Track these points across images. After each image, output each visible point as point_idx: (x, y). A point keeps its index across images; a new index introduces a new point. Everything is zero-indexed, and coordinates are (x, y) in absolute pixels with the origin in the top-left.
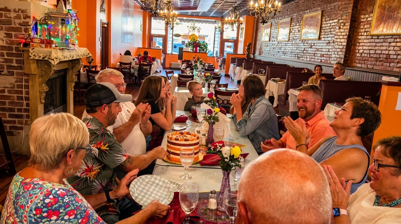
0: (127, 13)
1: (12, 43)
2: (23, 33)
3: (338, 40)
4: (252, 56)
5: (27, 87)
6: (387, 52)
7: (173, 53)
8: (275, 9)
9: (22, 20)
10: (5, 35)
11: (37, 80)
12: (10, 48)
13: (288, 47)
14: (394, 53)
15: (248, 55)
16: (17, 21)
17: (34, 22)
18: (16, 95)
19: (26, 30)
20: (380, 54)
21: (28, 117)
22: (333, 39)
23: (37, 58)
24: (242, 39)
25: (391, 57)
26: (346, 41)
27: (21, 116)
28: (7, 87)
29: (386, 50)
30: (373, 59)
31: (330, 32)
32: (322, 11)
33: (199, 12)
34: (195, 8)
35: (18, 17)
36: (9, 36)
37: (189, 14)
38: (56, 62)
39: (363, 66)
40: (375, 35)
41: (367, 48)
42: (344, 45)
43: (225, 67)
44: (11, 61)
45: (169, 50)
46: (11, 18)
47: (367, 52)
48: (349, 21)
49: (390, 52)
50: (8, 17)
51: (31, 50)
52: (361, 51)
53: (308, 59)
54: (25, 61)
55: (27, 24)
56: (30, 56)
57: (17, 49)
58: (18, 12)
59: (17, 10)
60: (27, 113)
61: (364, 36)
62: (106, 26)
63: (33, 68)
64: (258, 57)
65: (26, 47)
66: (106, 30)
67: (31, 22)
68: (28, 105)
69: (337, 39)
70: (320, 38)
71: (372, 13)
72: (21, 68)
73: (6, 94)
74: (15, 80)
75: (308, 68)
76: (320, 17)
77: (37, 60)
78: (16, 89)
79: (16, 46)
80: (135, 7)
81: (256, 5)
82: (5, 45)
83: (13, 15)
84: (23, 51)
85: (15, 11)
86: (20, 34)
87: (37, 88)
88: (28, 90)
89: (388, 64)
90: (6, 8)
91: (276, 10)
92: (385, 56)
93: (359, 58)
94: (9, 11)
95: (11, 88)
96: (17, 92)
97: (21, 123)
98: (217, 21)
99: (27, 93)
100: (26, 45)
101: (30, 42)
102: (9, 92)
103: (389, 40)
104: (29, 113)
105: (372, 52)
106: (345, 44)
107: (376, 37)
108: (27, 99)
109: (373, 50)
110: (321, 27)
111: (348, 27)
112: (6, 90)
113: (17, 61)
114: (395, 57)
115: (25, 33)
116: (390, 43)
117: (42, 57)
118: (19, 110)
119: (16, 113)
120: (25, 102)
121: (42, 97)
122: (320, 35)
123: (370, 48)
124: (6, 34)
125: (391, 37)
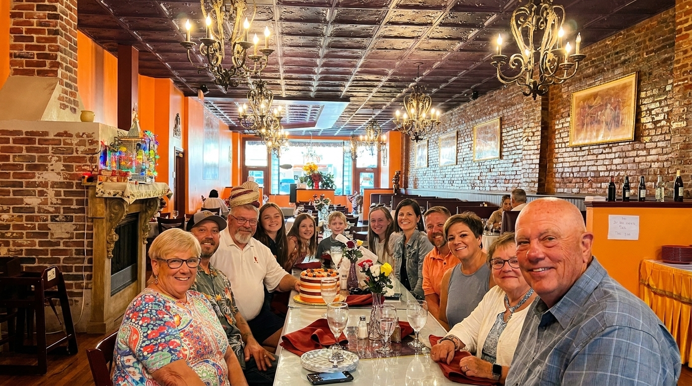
0: (210, 137)
1: (73, 177)
2: (88, 163)
3: (528, 157)
4: (403, 191)
5: (90, 236)
6: (594, 168)
7: (281, 193)
8: (432, 119)
9: (88, 147)
10: (63, 168)
11: (104, 224)
12: (70, 185)
13: (456, 173)
14: (604, 168)
15: (398, 190)
16: (81, 148)
17: (102, 150)
18: (74, 248)
19: (92, 160)
20: (586, 172)
21: (89, 277)
22: (520, 156)
23: (106, 195)
24: (385, 167)
25: (602, 174)
26: (538, 156)
27: (80, 278)
28: (62, 239)
29: (594, 165)
30: (578, 180)
31: (516, 146)
32: (501, 119)
33: (318, 131)
34: (313, 124)
35: (82, 143)
36: (68, 168)
37: (303, 134)
38: (131, 201)
39: (566, 190)
40: (576, 147)
41: (567, 165)
42: (536, 164)
43: (362, 211)
44: (70, 202)
45: (274, 190)
46: (72, 144)
47: (569, 170)
48: (540, 129)
49: (600, 168)
50: (68, 144)
51: (97, 186)
52: (560, 170)
53: (488, 189)
54: (89, 201)
55: (93, 152)
56: (97, 194)
57: (79, 185)
58: (82, 136)
59: (81, 134)
60: (88, 273)
61: (562, 148)
62: (181, 155)
63: (101, 210)
64: (412, 191)
65: (92, 181)
66: (182, 161)
67: (100, 149)
68: (90, 261)
69: (525, 155)
70: (501, 157)
71: (569, 116)
72: (82, 210)
73: (62, 247)
74: (74, 227)
75: (488, 201)
76: (498, 127)
77: (106, 198)
78: (75, 240)
79: (78, 181)
80: (222, 127)
81: (405, 116)
82: (62, 180)
83: (75, 141)
84: (87, 187)
85: (78, 136)
86: (84, 166)
87: (104, 236)
88: (91, 240)
89: (599, 185)
90: (66, 133)
91: (433, 121)
92: (592, 174)
93: (557, 180)
94: (71, 136)
95: (69, 238)
96: (76, 244)
97: (79, 286)
98: (345, 142)
99: (90, 244)
100: (92, 179)
101: (97, 175)
102: (65, 244)
103: (596, 151)
104: (92, 271)
105: (575, 170)
106: (538, 161)
107: (579, 149)
108: (90, 252)
109: (576, 166)
110: (501, 140)
111: (539, 138)
112: (62, 242)
113: (79, 202)
114: (606, 174)
115: (90, 164)
116: (597, 155)
117: (112, 193)
118: (78, 269)
119: (74, 273)
120: (87, 258)
121: (111, 249)
122: (501, 152)
123: (572, 164)
124: (64, 166)
125: (597, 147)
